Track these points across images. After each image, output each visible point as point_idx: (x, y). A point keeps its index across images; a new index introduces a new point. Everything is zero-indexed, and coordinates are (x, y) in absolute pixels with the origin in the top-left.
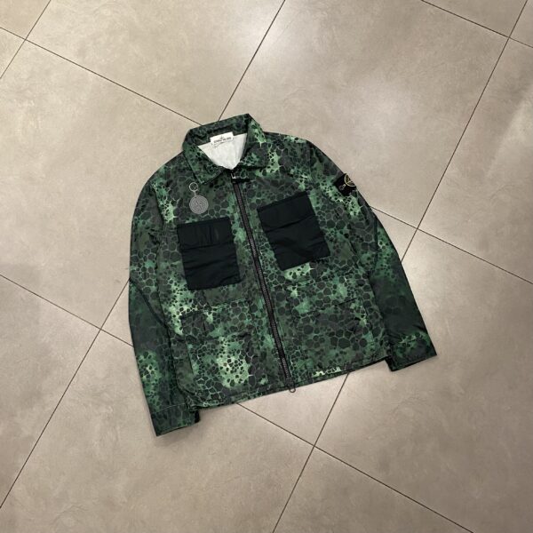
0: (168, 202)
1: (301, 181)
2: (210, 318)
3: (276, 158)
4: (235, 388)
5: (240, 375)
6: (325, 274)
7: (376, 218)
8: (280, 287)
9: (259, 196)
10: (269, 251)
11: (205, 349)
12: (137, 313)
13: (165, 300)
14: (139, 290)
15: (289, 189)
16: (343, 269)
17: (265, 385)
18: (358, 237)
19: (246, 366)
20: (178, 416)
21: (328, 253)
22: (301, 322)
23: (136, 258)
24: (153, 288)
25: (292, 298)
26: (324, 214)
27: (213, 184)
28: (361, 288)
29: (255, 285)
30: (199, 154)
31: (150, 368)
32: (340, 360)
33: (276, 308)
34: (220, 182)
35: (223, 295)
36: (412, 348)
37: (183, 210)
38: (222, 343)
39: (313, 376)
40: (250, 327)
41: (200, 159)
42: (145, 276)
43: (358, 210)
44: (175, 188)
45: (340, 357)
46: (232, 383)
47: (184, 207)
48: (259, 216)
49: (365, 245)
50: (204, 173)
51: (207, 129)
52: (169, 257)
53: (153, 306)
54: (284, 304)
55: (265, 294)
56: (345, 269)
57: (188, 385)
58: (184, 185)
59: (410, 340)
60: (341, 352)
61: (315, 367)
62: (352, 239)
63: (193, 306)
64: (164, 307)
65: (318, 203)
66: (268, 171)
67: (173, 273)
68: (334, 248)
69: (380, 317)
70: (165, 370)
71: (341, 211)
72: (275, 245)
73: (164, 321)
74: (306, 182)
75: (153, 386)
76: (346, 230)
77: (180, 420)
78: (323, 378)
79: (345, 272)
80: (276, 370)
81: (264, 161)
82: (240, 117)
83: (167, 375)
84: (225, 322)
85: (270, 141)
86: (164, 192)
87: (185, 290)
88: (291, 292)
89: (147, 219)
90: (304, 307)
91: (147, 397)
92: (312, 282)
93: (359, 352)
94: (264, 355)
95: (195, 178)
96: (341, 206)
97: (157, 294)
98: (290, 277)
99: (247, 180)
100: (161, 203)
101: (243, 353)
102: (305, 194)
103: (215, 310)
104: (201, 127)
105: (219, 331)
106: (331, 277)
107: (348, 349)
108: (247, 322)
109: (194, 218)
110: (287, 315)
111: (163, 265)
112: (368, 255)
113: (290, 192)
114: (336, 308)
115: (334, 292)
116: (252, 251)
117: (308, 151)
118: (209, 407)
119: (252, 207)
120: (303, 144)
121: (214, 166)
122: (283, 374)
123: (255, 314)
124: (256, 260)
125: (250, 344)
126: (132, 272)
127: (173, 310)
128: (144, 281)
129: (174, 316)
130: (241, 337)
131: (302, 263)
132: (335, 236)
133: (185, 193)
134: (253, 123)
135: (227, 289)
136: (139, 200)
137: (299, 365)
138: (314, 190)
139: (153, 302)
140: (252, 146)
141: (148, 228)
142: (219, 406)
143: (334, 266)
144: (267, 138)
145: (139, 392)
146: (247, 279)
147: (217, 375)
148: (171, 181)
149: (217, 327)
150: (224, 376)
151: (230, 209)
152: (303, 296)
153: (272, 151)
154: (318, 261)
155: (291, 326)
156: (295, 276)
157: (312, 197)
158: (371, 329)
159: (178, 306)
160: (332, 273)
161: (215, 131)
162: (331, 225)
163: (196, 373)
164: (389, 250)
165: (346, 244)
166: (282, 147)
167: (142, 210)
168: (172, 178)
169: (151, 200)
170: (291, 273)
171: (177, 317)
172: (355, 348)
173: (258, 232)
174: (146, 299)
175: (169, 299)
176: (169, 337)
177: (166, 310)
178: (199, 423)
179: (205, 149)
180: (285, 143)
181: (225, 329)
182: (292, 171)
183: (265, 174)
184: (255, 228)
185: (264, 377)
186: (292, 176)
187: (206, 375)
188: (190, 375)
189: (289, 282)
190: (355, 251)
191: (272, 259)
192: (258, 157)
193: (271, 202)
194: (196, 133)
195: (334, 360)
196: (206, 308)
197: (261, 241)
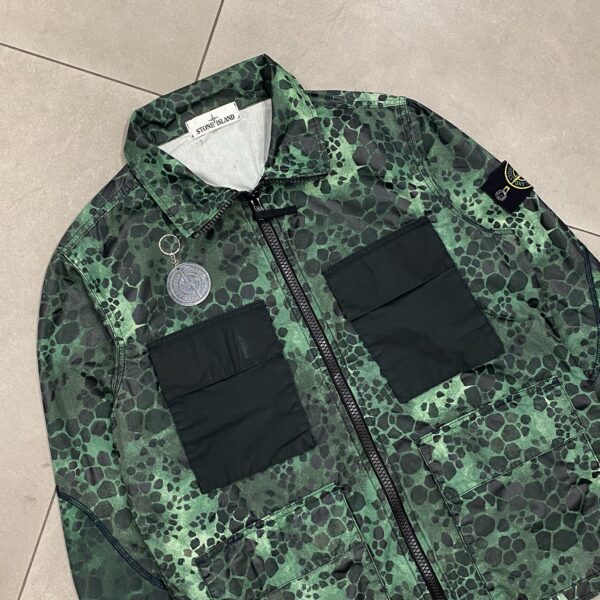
0: (114, 294)
1: (413, 196)
2: (264, 546)
3: (346, 149)
6: (498, 395)
8: (406, 441)
9: (322, 240)
10: (367, 363)
12: (90, 566)
13: (151, 530)
14: (83, 512)
15: (387, 215)
16: (537, 379)
18: (554, 298)
22: (465, 511)
23: (63, 438)
24: (118, 501)
25: (436, 462)
26: (476, 263)
27: (212, 231)
28: (582, 413)
29: (350, 448)
30: (168, 167)
32: (562, 579)
33: (407, 491)
34: (228, 224)
35: (282, 484)
37: (155, 304)
38: (300, 594)
40: (356, 546)
41: (172, 179)
42: (93, 477)
43: (542, 237)
44: (126, 256)
45: (562, 572)
47: (157, 296)
48: (330, 287)
49: (570, 315)
50: (189, 210)
51: (175, 104)
52: (139, 424)
54: (421, 477)
55: (377, 464)
58: (147, 245)
60: (562, 561)
62: (545, 308)
63: (221, 529)
64: (152, 546)
65: (458, 239)
66: (333, 181)
67: (159, 460)
68: (510, 334)
71: (511, 249)
72: (377, 349)
74: (424, 196)
76: (530, 290)
79: (542, 385)
81: (320, 161)
82: (249, 64)
84: (299, 547)
85: (326, 113)
86: (102, 270)
87: (195, 495)
88: (431, 448)
89: (71, 340)
92: (473, 417)
95: (169, 223)
96: (508, 237)
97: (127, 515)
98: (423, 416)
99: (291, 210)
100: (100, 299)
102: (425, 223)
103: (271, 523)
104: (159, 102)
105: (288, 569)
106: (514, 398)
107: (573, 549)
108: (348, 536)
109: (182, 316)
110: (433, 501)
111: (132, 448)
112: (582, 334)
113: (389, 223)
114: (534, 467)
115: (526, 431)
117: (415, 123)
119: (310, 268)
120: (399, 109)
121: (209, 190)
123: (362, 513)
124: (341, 389)
125: (364, 583)
126: (61, 473)
127: (175, 547)
128: (93, 489)
129: (181, 561)
130: (339, 573)
131: (444, 378)
132: (509, 307)
133: (151, 264)
134: (280, 77)
135: (290, 470)
136: (44, 298)
138: (444, 211)
139: (123, 535)
140: (287, 129)
143: (519, 375)
144: (316, 106)
148: (114, 240)
149: (282, 561)
152: (461, 453)
153: (335, 134)
154: (481, 370)
155: (445, 524)
156: (434, 411)
157: (443, 227)
159: (186, 536)
160: (512, 390)
161: (194, 105)
162: (495, 284)
165: (535, 322)
166: (356, 122)
167: (57, 320)
168: (113, 232)
170: (424, 407)
171: (188, 561)
173: (334, 327)
174: (105, 531)
175: (161, 525)
177: (159, 554)
179: (179, 151)
180: (360, 113)
181: (302, 562)
182: (389, 176)
183: (326, 189)
184: (328, 316)
186: (389, 186)
189: (423, 426)
190: (556, 333)
191: (377, 383)
192: (304, 154)
193: (351, 250)
194: (153, 118)
195: (551, 582)
196: (249, 524)
197: (344, 344)
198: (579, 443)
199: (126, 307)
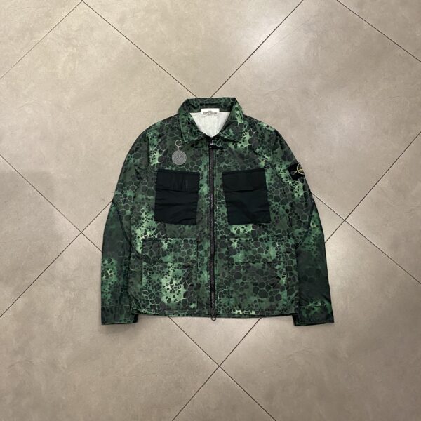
0: (156, 150)
1: (262, 160)
2: (165, 246)
3: (248, 137)
4: (170, 305)
5: (176, 296)
6: (262, 236)
7: (314, 204)
8: (225, 237)
9: (227, 162)
10: (223, 207)
11: (155, 268)
12: (111, 227)
13: (135, 223)
14: (117, 210)
15: (252, 163)
16: (277, 236)
17: (194, 308)
18: (296, 214)
19: (183, 290)
20: (121, 313)
21: (269, 221)
22: (234, 268)
23: (121, 186)
24: (128, 212)
25: (232, 248)
26: (273, 190)
27: (194, 145)
28: (288, 255)
29: (206, 230)
30: (189, 119)
31: (110, 272)
32: (256, 306)
33: (218, 253)
34: (200, 145)
35: (179, 231)
36: (316, 312)
37: (166, 159)
38: (169, 267)
39: (233, 312)
40: (193, 262)
41: (189, 123)
42: (125, 201)
43: (301, 193)
44: (164, 141)
45: (258, 303)
46: (169, 300)
47: (168, 157)
48: (223, 179)
49: (299, 222)
50: (189, 135)
51: (201, 102)
52: (146, 191)
53: (125, 226)
54: (224, 250)
55: (212, 239)
56: (279, 237)
57: (135, 293)
58: (172, 140)
59: (316, 305)
60: (259, 300)
61: (236, 306)
62: (291, 214)
63: (155, 234)
64: (132, 228)
65: (271, 180)
66: (239, 145)
67: (146, 204)
68: (275, 218)
69: (297, 281)
70: (121, 277)
71: (288, 191)
72: (229, 203)
73: (130, 239)
74: (266, 161)
75: (108, 286)
76: (288, 206)
77: (122, 317)
78: (240, 316)
79: (278, 239)
80: (205, 300)
81: (238, 137)
82: (229, 98)
83: (121, 281)
84: (176, 252)
85: (246, 123)
86: (156, 142)
87: (152, 220)
88: (232, 243)
89: (137, 158)
90: (239, 258)
91: (102, 293)
92: (250, 240)
93: (273, 303)
94: (199, 286)
95: (182, 137)
96: (289, 187)
97: (130, 217)
98: (234, 231)
99: (221, 148)
100: (151, 149)
101: (183, 280)
102: (263, 170)
103: (170, 241)
104: (196, 99)
105: (169, 258)
106: (267, 240)
107: (265, 299)
108: (193, 257)
109: (172, 166)
110: (225, 260)
111: (140, 197)
112: (300, 230)
113: (251, 166)
114: (264, 265)
115: (266, 252)
116: (210, 204)
117: (274, 138)
118: (146, 313)
119: (219, 169)
120: (271, 132)
121: (199, 131)
122: (210, 304)
123: (200, 252)
124: (212, 211)
125: (190, 275)
126: (116, 196)
127: (139, 232)
128: (123, 205)
129: (139, 237)
130: (185, 267)
131: (247, 223)
132: (278, 209)
133: (171, 146)
134: (237, 106)
135: (184, 228)
136: (135, 142)
137: (224, 301)
138: (271, 169)
139: (125, 222)
140: (232, 123)
141: (136, 165)
142: (154, 315)
143: (271, 232)
144: (244, 120)
145: (98, 287)
146: (201, 224)
147: (159, 291)
148: (163, 135)
149: (169, 254)
150: (164, 293)
151: (202, 167)
152: (241, 249)
153: (246, 131)
154: (260, 225)
155: (226, 269)
156: (238, 232)
157: (268, 174)
158: (287, 288)
159: (144, 230)
160: (267, 237)
161: (206, 104)
162: (277, 199)
163: (144, 285)
164: (317, 231)
165: (285, 218)
166: (255, 130)
167: (136, 151)
168: (164, 132)
169: (144, 144)
170: (236, 229)
171: (141, 238)
172: (271, 300)
173: (219, 190)
174: (121, 219)
175: (138, 223)
176: (131, 252)
177: (133, 231)
178: (136, 324)
179: (195, 117)
180: (258, 130)
181: (174, 257)
182: (257, 150)
183: (236, 147)
184: (217, 186)
185: (194, 302)
186: (256, 154)
187: (151, 289)
188: (139, 286)
189: (233, 235)
190: (291, 225)
191: (224, 214)
192: (234, 133)
193: (235, 170)
194: (192, 103)
195: (252, 305)
196: (164, 238)
197: (219, 198)
198: (282, 263)
199: (157, 155)
